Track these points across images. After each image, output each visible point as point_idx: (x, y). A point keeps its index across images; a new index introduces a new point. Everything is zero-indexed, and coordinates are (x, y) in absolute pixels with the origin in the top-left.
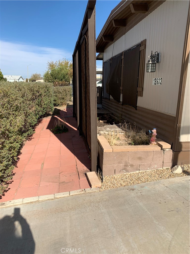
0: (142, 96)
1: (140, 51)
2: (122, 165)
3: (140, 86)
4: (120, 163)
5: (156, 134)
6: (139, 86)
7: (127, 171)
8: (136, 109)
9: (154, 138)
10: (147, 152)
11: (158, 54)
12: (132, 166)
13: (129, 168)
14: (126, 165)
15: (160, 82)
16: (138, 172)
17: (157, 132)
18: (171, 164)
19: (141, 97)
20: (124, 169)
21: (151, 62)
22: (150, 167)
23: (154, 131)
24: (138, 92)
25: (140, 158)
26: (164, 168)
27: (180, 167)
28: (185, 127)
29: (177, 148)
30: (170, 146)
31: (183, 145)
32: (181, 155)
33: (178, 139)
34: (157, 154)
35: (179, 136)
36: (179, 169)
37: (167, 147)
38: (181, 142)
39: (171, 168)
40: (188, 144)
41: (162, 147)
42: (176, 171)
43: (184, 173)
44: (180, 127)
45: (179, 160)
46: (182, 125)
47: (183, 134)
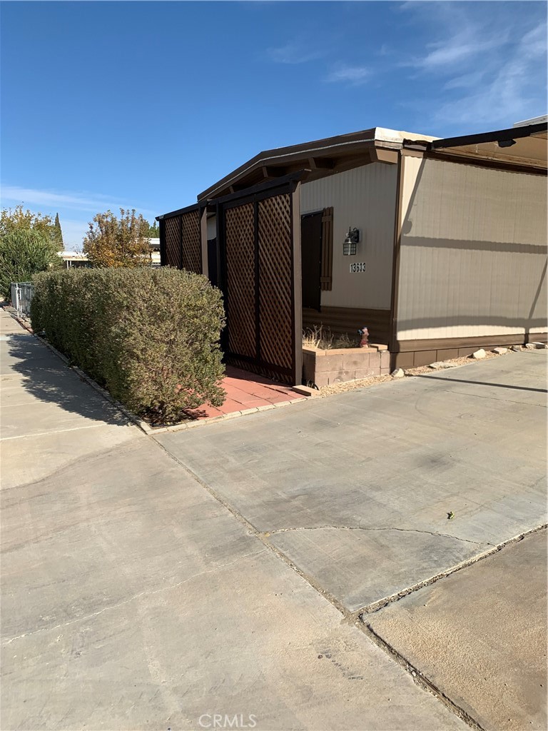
0: (331, 290)
1: (322, 223)
2: (336, 373)
3: (326, 275)
4: (334, 369)
5: (368, 334)
6: (322, 275)
7: (342, 380)
8: (320, 311)
9: (365, 339)
10: (363, 355)
11: (358, 232)
12: (347, 373)
13: (344, 376)
14: (340, 373)
15: (363, 267)
16: (353, 380)
17: (368, 331)
18: (389, 370)
19: (328, 292)
20: (339, 378)
21: (350, 242)
22: (366, 374)
23: (365, 330)
24: (322, 284)
25: (355, 363)
26: (382, 375)
27: (401, 370)
28: (402, 322)
29: (394, 348)
30: (386, 347)
31: (401, 344)
32: (399, 357)
33: (396, 337)
34: (373, 357)
35: (396, 333)
36: (400, 373)
37: (383, 347)
38: (398, 341)
39: (390, 374)
40: (406, 344)
41: (377, 347)
42: (397, 375)
43: (406, 375)
44: (396, 322)
45: (398, 364)
46: (398, 319)
47: (400, 330)
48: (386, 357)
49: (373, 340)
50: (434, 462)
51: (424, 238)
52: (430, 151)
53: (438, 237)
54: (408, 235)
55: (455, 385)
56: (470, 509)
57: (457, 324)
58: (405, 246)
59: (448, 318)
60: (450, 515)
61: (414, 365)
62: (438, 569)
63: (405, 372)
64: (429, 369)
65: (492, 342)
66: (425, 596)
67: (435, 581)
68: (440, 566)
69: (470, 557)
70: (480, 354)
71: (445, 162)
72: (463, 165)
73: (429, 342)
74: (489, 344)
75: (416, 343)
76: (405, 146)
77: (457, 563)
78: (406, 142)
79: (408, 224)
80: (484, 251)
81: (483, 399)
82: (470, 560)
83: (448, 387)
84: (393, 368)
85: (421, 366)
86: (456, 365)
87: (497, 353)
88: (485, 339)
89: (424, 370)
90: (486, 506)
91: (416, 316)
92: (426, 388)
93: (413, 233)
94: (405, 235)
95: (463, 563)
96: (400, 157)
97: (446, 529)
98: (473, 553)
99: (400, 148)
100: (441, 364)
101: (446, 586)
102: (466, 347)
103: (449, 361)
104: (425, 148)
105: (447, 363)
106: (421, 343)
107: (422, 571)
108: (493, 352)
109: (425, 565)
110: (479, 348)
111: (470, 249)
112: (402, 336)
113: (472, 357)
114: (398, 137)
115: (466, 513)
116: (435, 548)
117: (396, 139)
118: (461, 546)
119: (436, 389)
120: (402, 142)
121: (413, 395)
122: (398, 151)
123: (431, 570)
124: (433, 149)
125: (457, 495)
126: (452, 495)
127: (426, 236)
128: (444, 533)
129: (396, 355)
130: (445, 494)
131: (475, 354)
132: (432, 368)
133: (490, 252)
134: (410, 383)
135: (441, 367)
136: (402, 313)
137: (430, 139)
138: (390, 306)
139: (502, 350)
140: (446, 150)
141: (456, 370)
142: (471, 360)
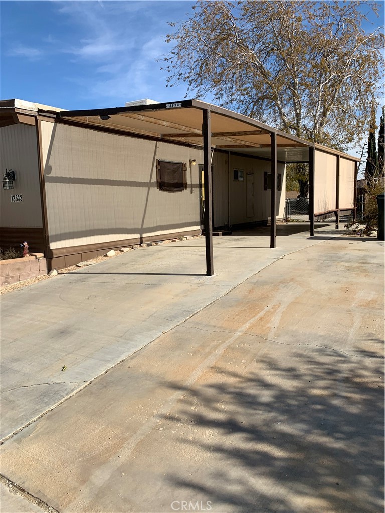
2: (3, 278)
5: (28, 247)
7: (8, 283)
9: (26, 251)
10: (25, 262)
11: (13, 172)
12: (12, 277)
13: (10, 280)
14: (7, 278)
15: (20, 198)
16: (18, 282)
17: (28, 245)
18: (46, 271)
20: (6, 281)
21: (7, 180)
22: (28, 276)
23: (25, 244)
25: (18, 269)
26: (42, 275)
27: (55, 270)
28: (52, 236)
29: (49, 255)
30: (42, 255)
31: (54, 252)
32: (53, 261)
33: (49, 247)
34: (33, 263)
35: (49, 244)
36: (54, 272)
37: (40, 255)
38: (51, 250)
39: (48, 274)
40: (57, 251)
41: (35, 256)
42: (52, 274)
43: (59, 273)
44: (48, 236)
45: (53, 266)
46: (49, 235)
47: (51, 242)
48: (43, 262)
49: (33, 250)
50: (63, 333)
51: (62, 177)
52: (59, 118)
53: (72, 177)
54: (49, 176)
55: (90, 277)
56: (78, 361)
57: (93, 235)
58: (48, 183)
59: (86, 231)
60: (63, 368)
61: (66, 266)
62: (46, 408)
63: (58, 271)
64: (76, 267)
65: (120, 245)
66: (32, 429)
67: (41, 417)
68: (48, 405)
69: (70, 393)
70: (112, 253)
71: (72, 126)
72: (84, 129)
73: (75, 249)
74: (117, 246)
75: (65, 251)
76: (40, 113)
77: (60, 400)
78: (39, 111)
79: (49, 168)
80: (106, 186)
81: (106, 284)
82: (70, 396)
83: (86, 278)
84: (49, 269)
85: (71, 265)
86: (94, 263)
87: (123, 251)
88: (115, 243)
89: (73, 269)
90: (89, 356)
91: (63, 232)
92: (71, 281)
93: (53, 174)
94: (47, 175)
95: (64, 399)
96: (36, 120)
97: (59, 378)
98: (73, 390)
99: (36, 115)
100: (85, 263)
101: (48, 418)
102: (102, 249)
103: (91, 260)
104: (55, 116)
105: (89, 262)
106: (69, 250)
107: (34, 412)
108: (120, 251)
109: (37, 407)
110: (111, 249)
111: (96, 185)
112: (53, 246)
113: (106, 256)
114: (33, 107)
115: (75, 364)
116: (48, 393)
117: (32, 108)
118: (66, 388)
119: (77, 281)
120: (37, 110)
121: (60, 287)
122: (35, 117)
123: (41, 409)
124: (61, 117)
125: (72, 353)
126: (68, 354)
127: (63, 176)
128: (57, 381)
129: (51, 260)
130: (64, 354)
131: (108, 254)
132: (78, 266)
133: (110, 186)
134: (61, 279)
135: (84, 265)
136: (52, 230)
137: (58, 110)
138: (42, 226)
139: (126, 250)
140: (70, 118)
141: (94, 266)
142: (106, 258)
